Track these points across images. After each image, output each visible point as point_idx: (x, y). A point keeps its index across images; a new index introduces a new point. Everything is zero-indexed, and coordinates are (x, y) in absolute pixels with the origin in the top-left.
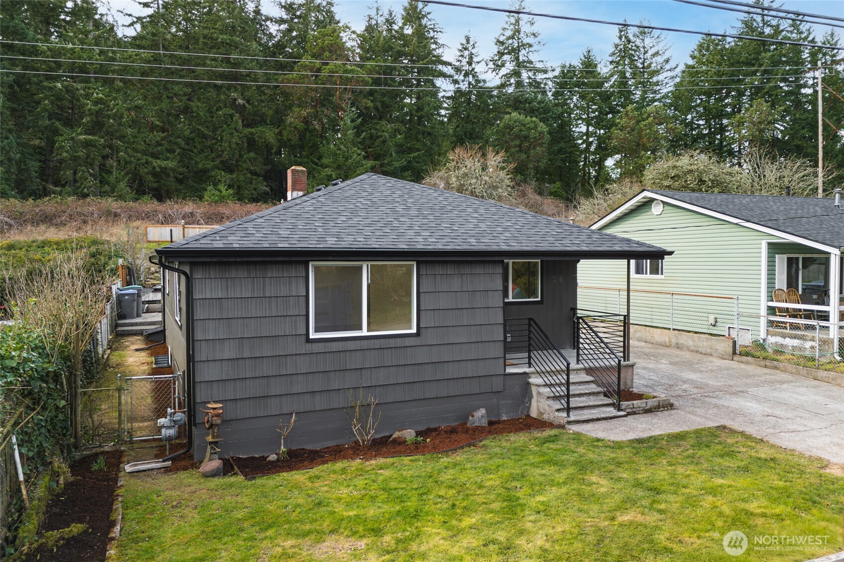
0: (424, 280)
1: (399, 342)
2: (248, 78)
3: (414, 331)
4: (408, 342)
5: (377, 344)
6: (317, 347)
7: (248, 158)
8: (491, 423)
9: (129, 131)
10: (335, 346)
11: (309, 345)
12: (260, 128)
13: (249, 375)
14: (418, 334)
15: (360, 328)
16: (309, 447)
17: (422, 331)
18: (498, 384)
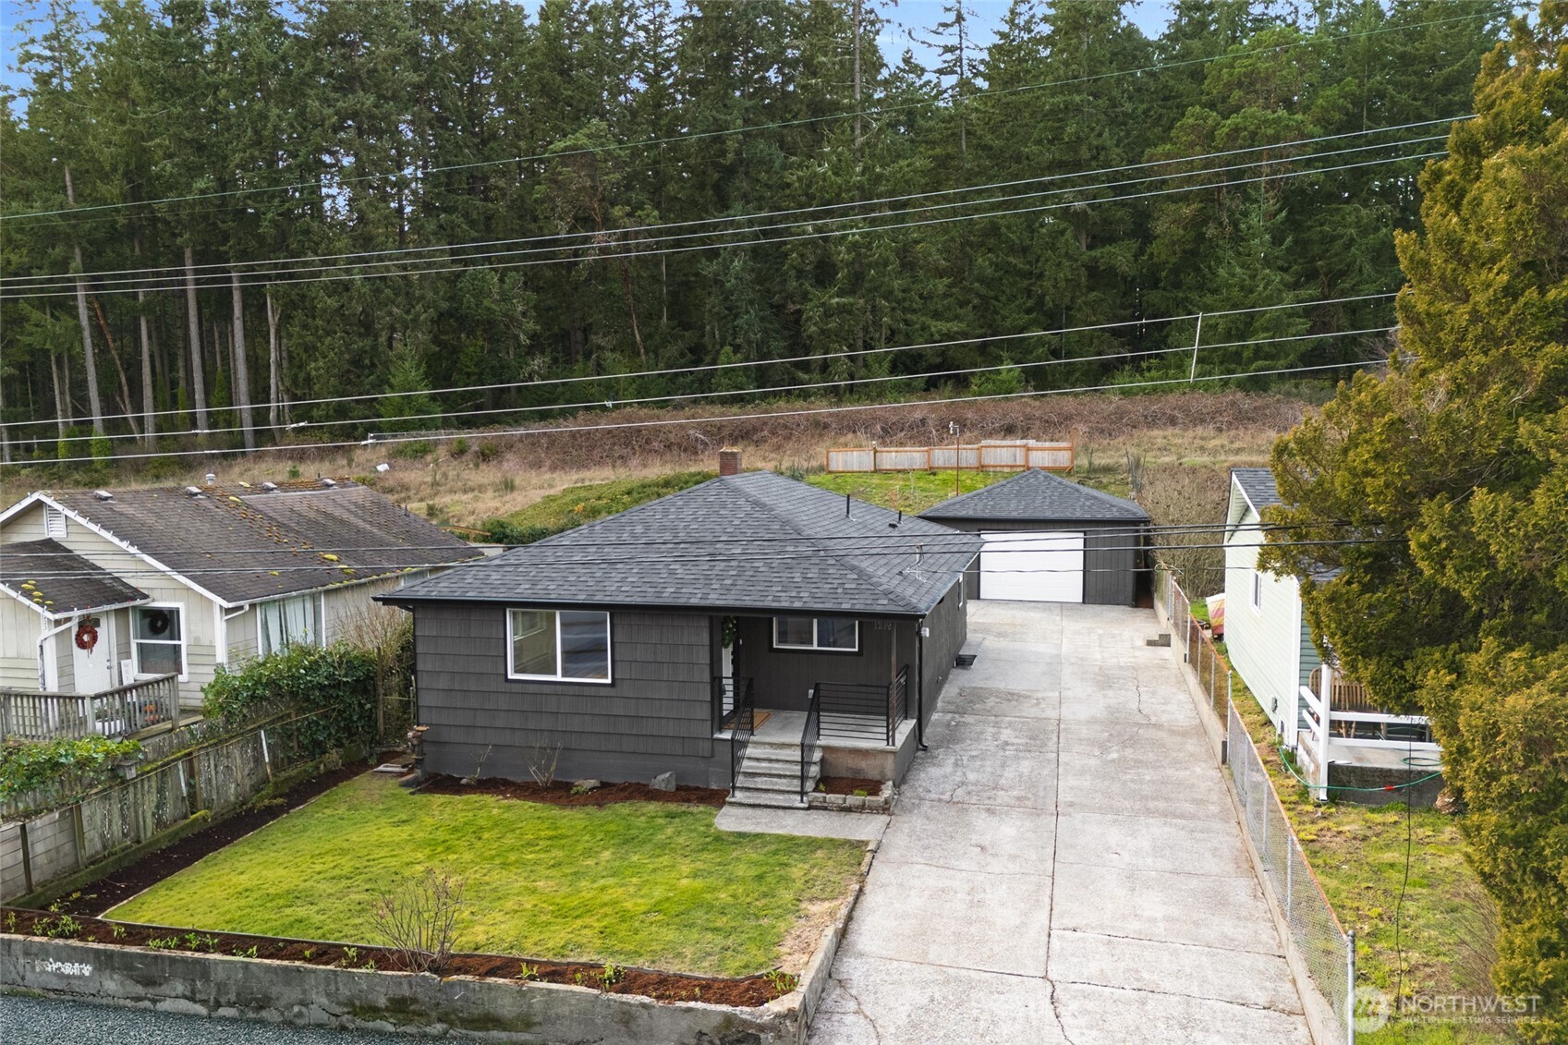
0: (619, 631)
1: (593, 691)
2: (1094, 163)
3: (609, 681)
4: (603, 692)
5: (571, 690)
6: (517, 688)
7: (1085, 303)
8: (679, 788)
9: (897, 284)
10: (531, 688)
11: (508, 685)
12: (1108, 248)
13: (459, 705)
14: (613, 685)
15: (555, 673)
16: (511, 778)
17: (618, 682)
18: (704, 748)
